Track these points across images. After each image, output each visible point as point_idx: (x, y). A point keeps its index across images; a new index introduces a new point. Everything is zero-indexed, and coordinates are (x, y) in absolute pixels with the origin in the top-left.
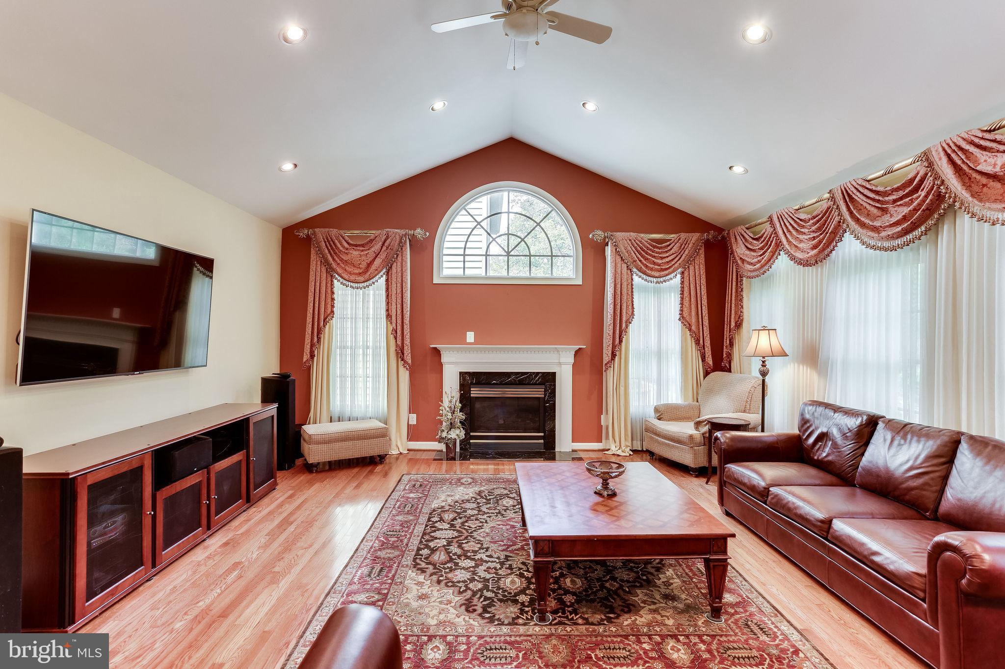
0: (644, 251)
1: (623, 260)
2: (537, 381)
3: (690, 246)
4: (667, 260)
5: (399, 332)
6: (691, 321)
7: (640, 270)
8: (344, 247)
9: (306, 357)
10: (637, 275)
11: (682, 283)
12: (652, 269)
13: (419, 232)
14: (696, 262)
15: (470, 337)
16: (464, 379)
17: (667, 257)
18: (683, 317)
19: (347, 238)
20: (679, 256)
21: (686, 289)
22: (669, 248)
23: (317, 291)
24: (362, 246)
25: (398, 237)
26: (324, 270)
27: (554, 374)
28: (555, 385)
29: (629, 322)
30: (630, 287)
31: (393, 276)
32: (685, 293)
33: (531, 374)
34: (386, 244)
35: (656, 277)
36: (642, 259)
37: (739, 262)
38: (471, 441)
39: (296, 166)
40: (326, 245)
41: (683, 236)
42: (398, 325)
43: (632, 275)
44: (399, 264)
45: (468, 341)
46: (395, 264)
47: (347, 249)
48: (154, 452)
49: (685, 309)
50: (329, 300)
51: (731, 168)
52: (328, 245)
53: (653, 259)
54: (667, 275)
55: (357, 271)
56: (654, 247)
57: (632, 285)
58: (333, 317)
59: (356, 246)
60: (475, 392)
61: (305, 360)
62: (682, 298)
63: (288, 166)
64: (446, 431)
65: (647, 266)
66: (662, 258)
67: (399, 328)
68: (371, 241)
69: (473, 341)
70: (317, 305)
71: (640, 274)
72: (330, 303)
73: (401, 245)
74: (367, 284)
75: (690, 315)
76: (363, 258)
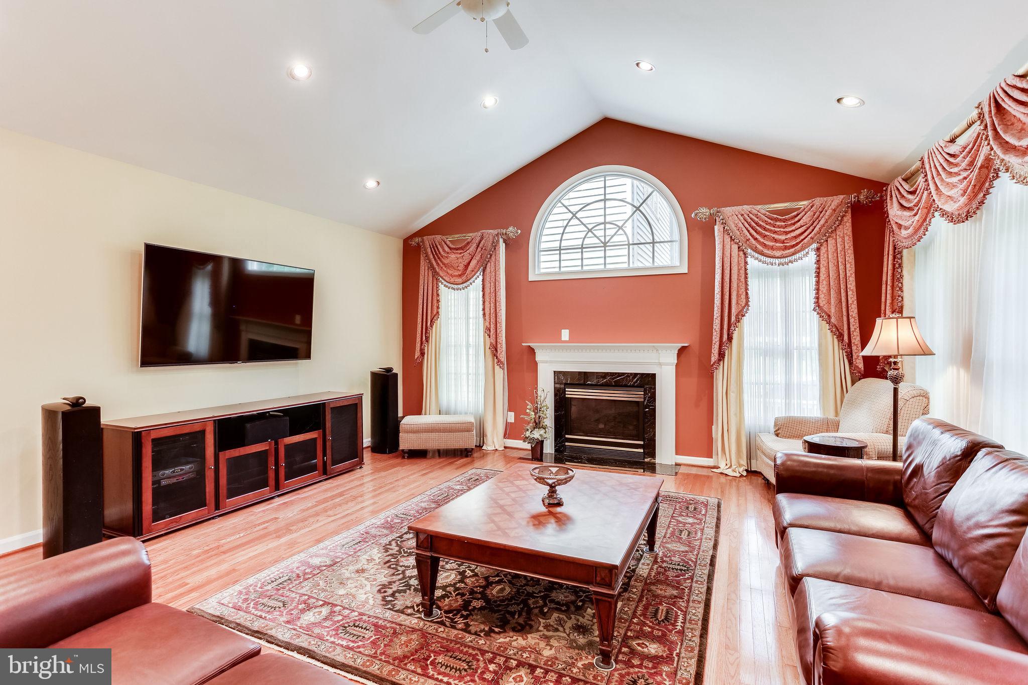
0: (760, 226)
1: (733, 240)
2: (635, 383)
3: (828, 213)
4: (793, 234)
5: (492, 331)
6: (830, 312)
7: (755, 250)
8: (444, 250)
9: (417, 354)
10: (753, 257)
11: (818, 262)
12: (772, 248)
13: (512, 231)
14: (838, 233)
15: (565, 334)
16: (558, 378)
17: (794, 231)
18: (819, 306)
19: (448, 243)
20: (811, 228)
21: (823, 270)
22: (796, 219)
23: (425, 294)
24: (461, 248)
25: (491, 237)
26: (431, 275)
27: (654, 376)
28: (655, 388)
29: (741, 315)
30: (742, 272)
31: (487, 275)
32: (821, 275)
33: (629, 375)
34: (481, 245)
35: (778, 258)
36: (758, 237)
37: (895, 227)
38: (566, 444)
39: (378, 183)
40: (431, 251)
41: (818, 201)
42: (491, 323)
43: (746, 257)
44: (492, 263)
45: (563, 339)
46: (489, 264)
47: (448, 253)
48: (217, 422)
49: (822, 296)
50: (435, 302)
51: (839, 100)
52: (433, 251)
53: (773, 235)
54: (793, 254)
55: (457, 273)
56: (776, 220)
57: (746, 269)
58: (438, 317)
59: (457, 249)
60: (572, 393)
61: (416, 357)
62: (818, 282)
63: (371, 184)
64: (530, 430)
65: (765, 245)
66: (787, 233)
67: (492, 326)
68: (468, 243)
69: (567, 339)
70: (425, 307)
71: (756, 255)
72: (436, 305)
73: (495, 246)
74: (465, 285)
75: (829, 303)
76: (460, 260)
